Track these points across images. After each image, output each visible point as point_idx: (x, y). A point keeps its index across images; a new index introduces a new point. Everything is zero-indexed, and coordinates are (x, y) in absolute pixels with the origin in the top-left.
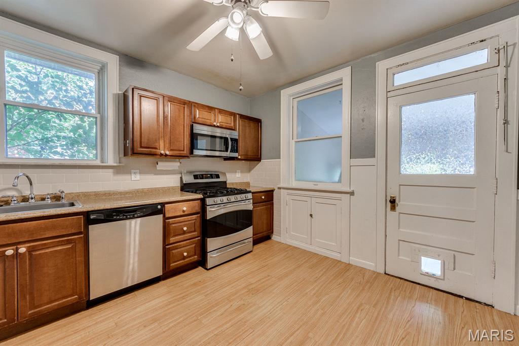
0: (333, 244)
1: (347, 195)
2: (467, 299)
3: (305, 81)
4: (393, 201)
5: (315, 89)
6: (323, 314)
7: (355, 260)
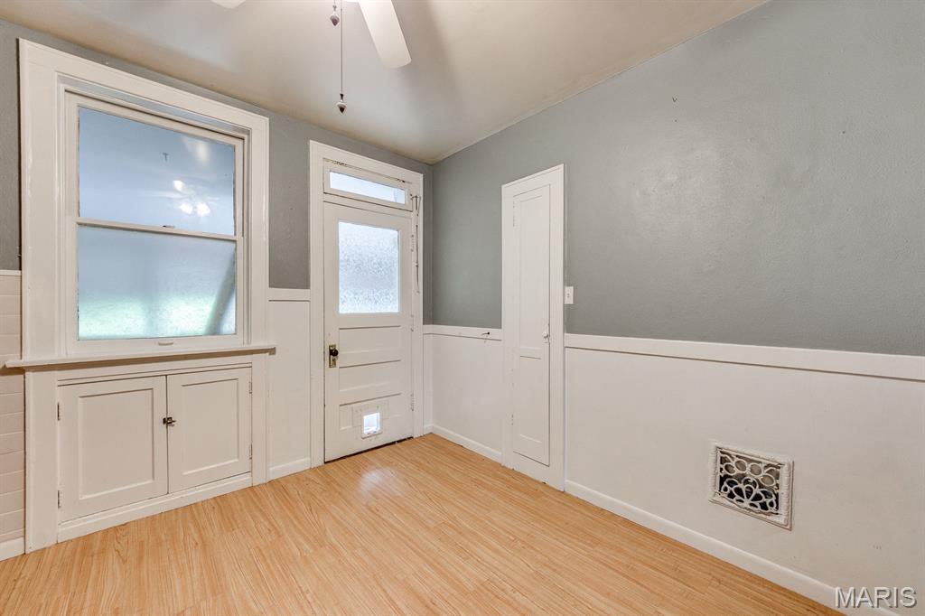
0: (232, 461)
1: (264, 355)
2: (398, 442)
3: (103, 63)
4: (334, 353)
5: (154, 106)
6: (365, 550)
7: (278, 470)
